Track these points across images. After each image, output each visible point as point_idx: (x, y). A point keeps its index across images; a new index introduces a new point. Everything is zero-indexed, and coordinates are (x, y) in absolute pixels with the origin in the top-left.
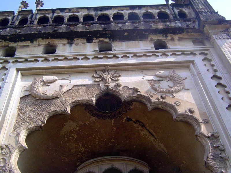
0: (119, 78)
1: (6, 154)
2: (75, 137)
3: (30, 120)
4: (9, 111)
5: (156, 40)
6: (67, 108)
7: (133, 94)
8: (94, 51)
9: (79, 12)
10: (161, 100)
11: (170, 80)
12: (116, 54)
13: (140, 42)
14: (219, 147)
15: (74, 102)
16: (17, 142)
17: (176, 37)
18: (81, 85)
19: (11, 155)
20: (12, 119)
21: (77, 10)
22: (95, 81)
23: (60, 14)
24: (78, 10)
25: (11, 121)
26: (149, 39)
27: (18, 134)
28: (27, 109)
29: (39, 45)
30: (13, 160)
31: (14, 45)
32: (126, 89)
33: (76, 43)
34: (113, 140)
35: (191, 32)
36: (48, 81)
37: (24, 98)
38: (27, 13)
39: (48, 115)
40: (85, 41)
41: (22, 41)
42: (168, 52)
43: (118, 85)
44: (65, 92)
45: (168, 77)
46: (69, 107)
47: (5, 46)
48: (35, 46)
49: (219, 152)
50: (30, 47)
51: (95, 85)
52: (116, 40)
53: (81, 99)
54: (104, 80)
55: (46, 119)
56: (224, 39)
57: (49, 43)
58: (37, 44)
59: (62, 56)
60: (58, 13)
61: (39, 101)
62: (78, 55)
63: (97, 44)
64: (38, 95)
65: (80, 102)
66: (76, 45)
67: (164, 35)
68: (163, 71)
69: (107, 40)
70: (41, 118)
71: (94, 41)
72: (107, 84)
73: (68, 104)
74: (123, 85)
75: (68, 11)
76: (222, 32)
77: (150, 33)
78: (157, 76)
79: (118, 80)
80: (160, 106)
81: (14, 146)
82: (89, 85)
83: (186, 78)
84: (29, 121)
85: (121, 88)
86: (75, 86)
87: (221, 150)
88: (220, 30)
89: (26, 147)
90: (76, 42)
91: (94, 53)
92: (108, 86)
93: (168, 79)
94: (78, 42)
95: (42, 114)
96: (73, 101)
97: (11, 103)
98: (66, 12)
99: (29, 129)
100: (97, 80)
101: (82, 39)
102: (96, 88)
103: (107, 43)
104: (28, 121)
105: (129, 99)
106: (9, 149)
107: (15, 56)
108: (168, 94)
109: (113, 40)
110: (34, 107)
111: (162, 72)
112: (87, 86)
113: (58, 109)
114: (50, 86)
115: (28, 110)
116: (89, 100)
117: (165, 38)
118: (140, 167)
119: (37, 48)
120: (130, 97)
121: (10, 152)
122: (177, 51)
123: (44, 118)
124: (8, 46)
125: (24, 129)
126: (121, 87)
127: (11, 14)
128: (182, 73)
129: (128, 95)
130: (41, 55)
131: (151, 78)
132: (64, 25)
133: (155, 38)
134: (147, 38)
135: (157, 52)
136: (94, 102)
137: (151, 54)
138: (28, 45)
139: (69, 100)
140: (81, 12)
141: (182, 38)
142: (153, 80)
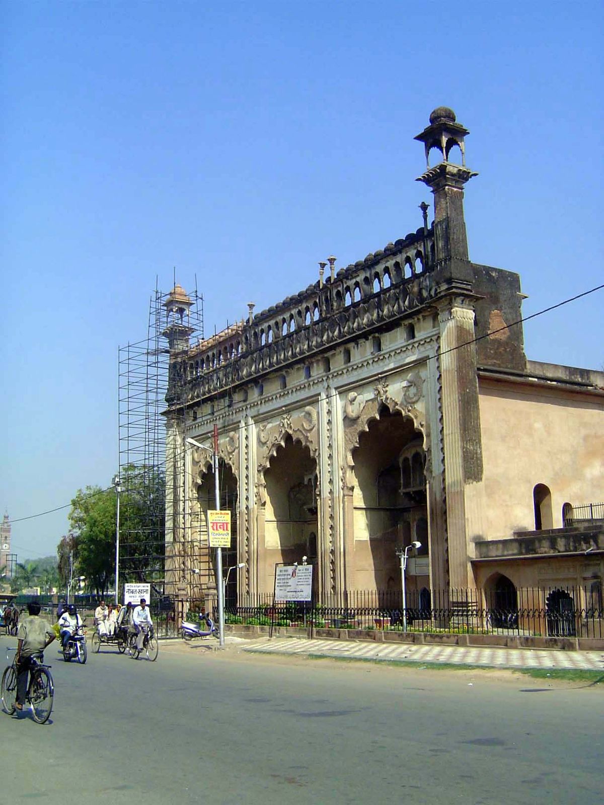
0: (387, 389)
1: (344, 473)
5: (407, 325)
6: (366, 427)
7: (394, 407)
8: (372, 352)
9: (358, 276)
10: (408, 413)
12: (384, 354)
14: (430, 460)
15: (368, 420)
16: (347, 463)
17: (422, 317)
18: (369, 400)
19: (346, 474)
20: (342, 442)
22: (375, 395)
23: (347, 285)
24: (359, 272)
25: (342, 445)
26: (403, 325)
27: (346, 457)
28: (348, 430)
29: (341, 352)
31: (328, 355)
32: (391, 401)
33: (360, 344)
36: (353, 400)
37: (344, 420)
38: (326, 289)
39: (358, 436)
41: (332, 350)
42: (416, 342)
43: (387, 399)
44: (362, 410)
45: (414, 381)
46: (367, 425)
47: (322, 358)
48: (339, 354)
50: (336, 356)
51: (376, 398)
52: (383, 333)
53: (371, 416)
54: (379, 392)
55: (358, 438)
56: (446, 320)
57: (346, 347)
58: (340, 350)
59: (355, 365)
60: (346, 283)
61: (351, 422)
62: (363, 361)
63: (372, 341)
64: (350, 417)
65: (371, 419)
66: (361, 347)
67: (413, 318)
68: (411, 374)
69: (378, 335)
70: (355, 439)
71: (370, 338)
72: (382, 398)
73: (366, 423)
74: (390, 397)
75: (353, 276)
76: (447, 305)
77: (402, 320)
78: (408, 381)
79: (387, 391)
80: (407, 419)
81: (346, 466)
82: (372, 399)
83: (424, 381)
85: (388, 401)
86: (366, 401)
87: (431, 463)
88: (446, 303)
89: (353, 464)
90: (360, 342)
91: (372, 356)
92: (382, 400)
93: (414, 384)
95: (355, 435)
96: (368, 418)
97: (339, 428)
98: (351, 279)
99: (351, 450)
100: (376, 392)
101: (363, 339)
102: (376, 402)
103: (378, 337)
104: (349, 442)
105: (393, 412)
106: (345, 469)
107: (331, 371)
108: (412, 405)
109: (381, 334)
110: (350, 428)
112: (372, 401)
113: (362, 428)
114: (354, 405)
116: (375, 417)
117: (414, 321)
119: (340, 356)
120: (393, 410)
121: (345, 471)
122: (421, 340)
124: (325, 357)
125: (348, 451)
128: (424, 373)
129: (392, 408)
130: (344, 367)
131: (405, 384)
132: (352, 308)
133: (407, 322)
134: (401, 325)
135: (409, 345)
136: (378, 417)
137: (405, 349)
138: (335, 354)
139: (365, 418)
140: (360, 275)
141: (425, 316)
142: (405, 387)
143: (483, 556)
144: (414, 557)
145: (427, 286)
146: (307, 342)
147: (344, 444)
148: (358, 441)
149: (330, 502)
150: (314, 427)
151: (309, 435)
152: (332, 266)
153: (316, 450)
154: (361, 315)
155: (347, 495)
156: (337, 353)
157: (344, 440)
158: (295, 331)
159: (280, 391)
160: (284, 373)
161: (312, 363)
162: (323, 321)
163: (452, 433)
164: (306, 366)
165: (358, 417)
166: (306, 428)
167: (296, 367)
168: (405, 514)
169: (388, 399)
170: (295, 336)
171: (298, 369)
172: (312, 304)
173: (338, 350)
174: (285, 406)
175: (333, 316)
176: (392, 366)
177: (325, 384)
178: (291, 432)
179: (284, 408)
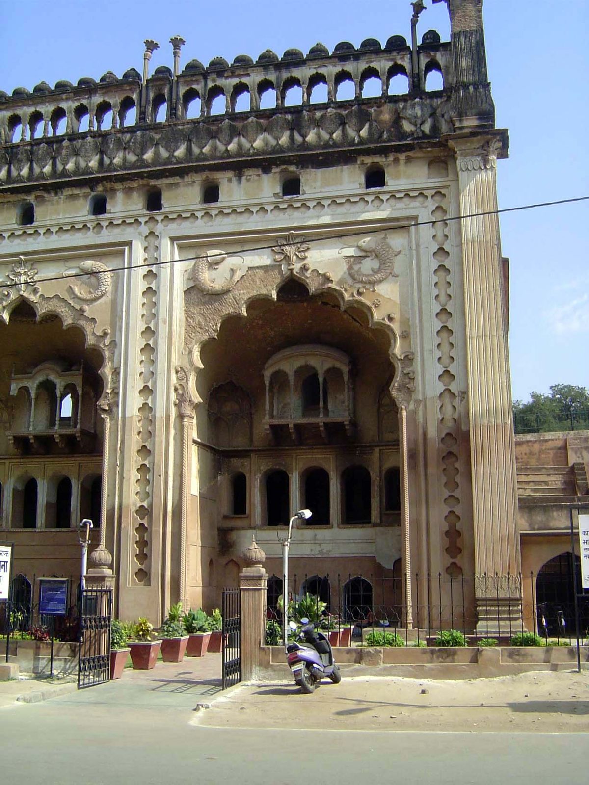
0: (306, 254)
1: (183, 379)
2: (260, 322)
3: (201, 328)
4: (174, 318)
5: (369, 165)
6: (243, 308)
7: (323, 284)
8: (274, 194)
9: (248, 75)
10: (357, 297)
11: (377, 256)
12: (305, 200)
13: (345, 167)
14: (409, 373)
15: (250, 298)
16: (192, 363)
17: (402, 157)
18: (258, 268)
19: (187, 380)
20: (180, 327)
21: (244, 71)
22: (275, 260)
23: (218, 84)
24: (247, 71)
25: (180, 332)
26: (359, 162)
27: (190, 352)
28: (195, 310)
29: (194, 182)
30: (191, 386)
31: (156, 183)
32: (315, 274)
33: (247, 176)
34: (310, 321)
35: (428, 148)
36: (215, 262)
37: (188, 292)
38: (161, 83)
39: (221, 321)
40: (260, 172)
41: (167, 177)
42: (384, 193)
43: (304, 269)
44: (238, 281)
45: (373, 251)
46: (245, 306)
47: (144, 186)
48: (188, 185)
49: (407, 380)
50: (179, 187)
51: (275, 265)
52: (307, 168)
53: (258, 293)
54: (287, 258)
55: (219, 325)
56: (475, 170)
57: (207, 177)
58: (190, 179)
59: (229, 207)
60: (214, 81)
61: (207, 298)
62: (250, 205)
63: (278, 175)
64: (205, 289)
65: (257, 297)
66: (248, 180)
67: (383, 155)
68: (369, 239)
69: (292, 168)
70: (213, 326)
71: (273, 171)
72: (291, 267)
73: (243, 302)
74: (312, 268)
75: (230, 74)
76: (478, 148)
77: (359, 155)
78: (360, 248)
79: (306, 257)
80: (355, 305)
81: (189, 367)
82: (267, 266)
83: (399, 253)
84: (200, 330)
85: (308, 274)
86: (250, 268)
87: (410, 379)
88: (475, 144)
89: (202, 366)
90: (246, 173)
91: (273, 200)
92: (291, 270)
93: (374, 255)
94: (250, 174)
95: (213, 319)
96: (249, 296)
97: (175, 304)
98: (227, 78)
99: (201, 343)
100: (277, 257)
101: (256, 169)
102: (276, 272)
103: (293, 172)
104: (198, 329)
105: (319, 292)
106: (185, 372)
107: (163, 210)
108: (367, 286)
109: (302, 168)
110: (202, 307)
111: (366, 241)
112: (265, 268)
113: (232, 310)
114: (218, 270)
115: (196, 312)
116: (268, 295)
117: (384, 160)
118: (338, 365)
119: (191, 188)
120: (319, 289)
121: (187, 376)
122: (399, 191)
123: (216, 326)
124: (148, 185)
125: (196, 344)
126: (309, 272)
127: (135, 87)
128: (397, 241)
129: (316, 286)
130: (199, 206)
131: (351, 252)
132: (227, 120)
133: (369, 160)
134: (356, 162)
135: (367, 194)
136: (275, 296)
137: (357, 199)
138: (177, 183)
139: (244, 295)
140: (252, 75)
141: (413, 158)
142: (352, 256)
143: (536, 527)
144: (254, 529)
145: (416, 117)
146: (97, 157)
147: (183, 332)
148: (219, 329)
149: (139, 425)
150: (102, 296)
151: (86, 307)
152: (177, 50)
153: (105, 334)
154: (250, 134)
155: (188, 416)
156: (181, 184)
157: (184, 324)
158: (67, 135)
159: (16, 226)
160: (31, 199)
161: (113, 191)
162: (146, 130)
163: (485, 335)
164: (93, 194)
165: (228, 291)
166: (79, 295)
167: (67, 192)
168: (232, 459)
169: (307, 270)
170: (65, 143)
171: (72, 197)
172: (119, 101)
173: (187, 179)
174: (24, 254)
175: (175, 125)
176: (326, 220)
177: (145, 230)
178: (33, 298)
179: (22, 257)
